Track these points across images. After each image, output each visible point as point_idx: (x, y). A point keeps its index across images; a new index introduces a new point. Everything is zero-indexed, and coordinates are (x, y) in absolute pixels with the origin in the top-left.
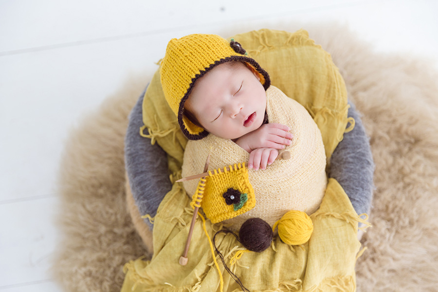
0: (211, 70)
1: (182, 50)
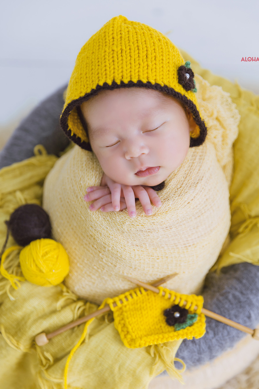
0: (127, 89)
1: (115, 40)
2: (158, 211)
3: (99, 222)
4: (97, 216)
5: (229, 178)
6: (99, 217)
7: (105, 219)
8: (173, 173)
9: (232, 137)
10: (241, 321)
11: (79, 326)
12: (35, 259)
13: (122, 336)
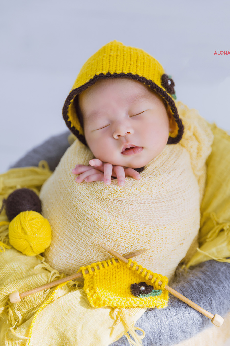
2: (134, 184)
3: (82, 192)
4: (81, 186)
5: (202, 192)
6: (83, 187)
7: (88, 189)
8: (152, 161)
9: (206, 152)
10: (202, 304)
12: (22, 222)
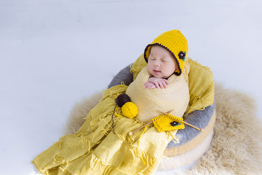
6: (149, 91)
11: (142, 128)
12: (128, 106)
13: (158, 128)
